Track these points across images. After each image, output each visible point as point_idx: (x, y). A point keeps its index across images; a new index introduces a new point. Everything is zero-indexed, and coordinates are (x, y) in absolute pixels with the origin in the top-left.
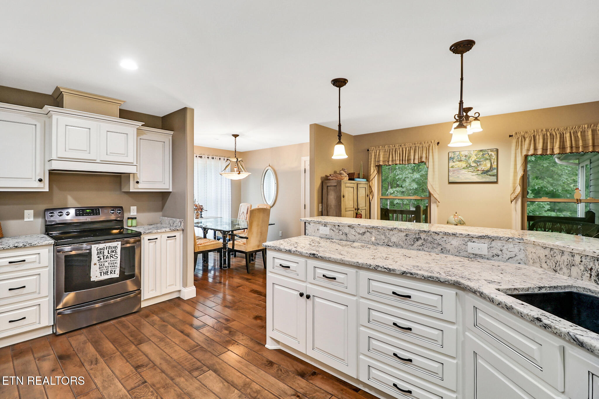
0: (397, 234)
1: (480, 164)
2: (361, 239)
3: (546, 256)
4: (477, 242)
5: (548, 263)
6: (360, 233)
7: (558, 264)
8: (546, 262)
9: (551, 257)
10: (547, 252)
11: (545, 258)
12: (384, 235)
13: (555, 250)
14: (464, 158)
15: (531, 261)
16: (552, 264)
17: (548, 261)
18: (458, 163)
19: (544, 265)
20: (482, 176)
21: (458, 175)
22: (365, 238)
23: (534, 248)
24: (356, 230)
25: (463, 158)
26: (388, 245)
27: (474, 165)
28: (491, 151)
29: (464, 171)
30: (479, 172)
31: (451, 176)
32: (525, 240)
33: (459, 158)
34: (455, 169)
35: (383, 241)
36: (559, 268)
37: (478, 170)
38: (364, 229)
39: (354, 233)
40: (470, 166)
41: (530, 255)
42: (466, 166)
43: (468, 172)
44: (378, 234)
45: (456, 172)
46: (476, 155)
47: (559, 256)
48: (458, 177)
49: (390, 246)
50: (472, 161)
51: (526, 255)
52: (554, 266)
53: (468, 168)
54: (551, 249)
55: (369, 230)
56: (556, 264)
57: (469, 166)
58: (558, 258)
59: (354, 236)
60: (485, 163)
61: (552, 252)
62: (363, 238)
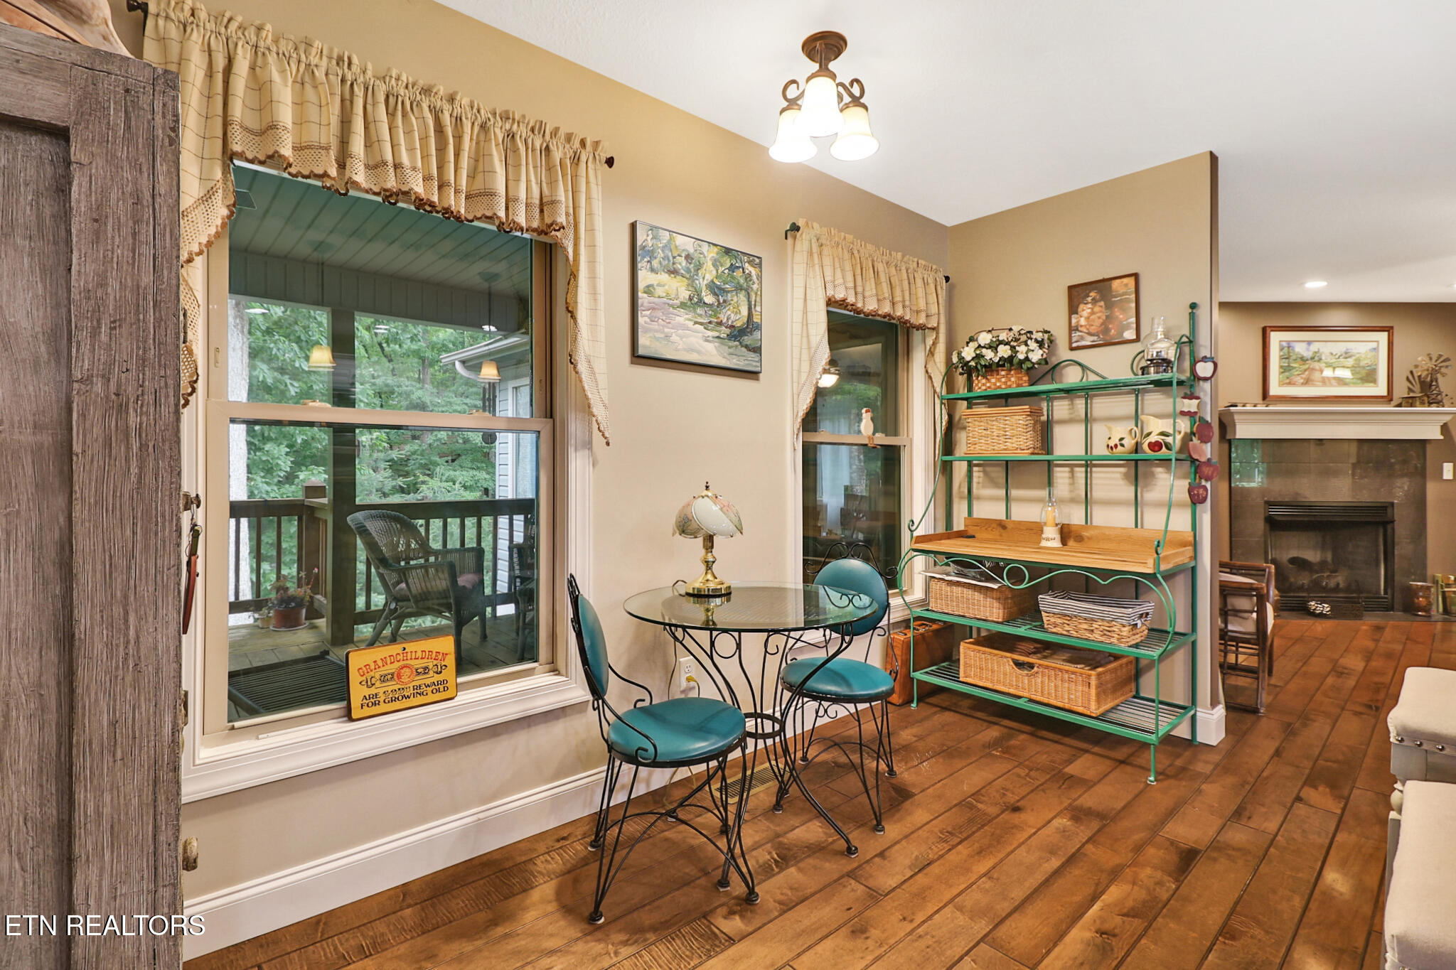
1: (725, 301)
14: (682, 261)
18: (664, 277)
20: (730, 347)
21: (666, 330)
25: (682, 263)
27: (709, 299)
28: (749, 262)
29: (683, 318)
30: (724, 332)
31: (646, 331)
33: (669, 260)
34: (656, 300)
37: (720, 324)
40: (701, 302)
42: (691, 299)
43: (696, 323)
45: (659, 314)
46: (716, 264)
48: (667, 337)
50: (705, 282)
53: (694, 309)
57: (694, 302)
60: (735, 299)
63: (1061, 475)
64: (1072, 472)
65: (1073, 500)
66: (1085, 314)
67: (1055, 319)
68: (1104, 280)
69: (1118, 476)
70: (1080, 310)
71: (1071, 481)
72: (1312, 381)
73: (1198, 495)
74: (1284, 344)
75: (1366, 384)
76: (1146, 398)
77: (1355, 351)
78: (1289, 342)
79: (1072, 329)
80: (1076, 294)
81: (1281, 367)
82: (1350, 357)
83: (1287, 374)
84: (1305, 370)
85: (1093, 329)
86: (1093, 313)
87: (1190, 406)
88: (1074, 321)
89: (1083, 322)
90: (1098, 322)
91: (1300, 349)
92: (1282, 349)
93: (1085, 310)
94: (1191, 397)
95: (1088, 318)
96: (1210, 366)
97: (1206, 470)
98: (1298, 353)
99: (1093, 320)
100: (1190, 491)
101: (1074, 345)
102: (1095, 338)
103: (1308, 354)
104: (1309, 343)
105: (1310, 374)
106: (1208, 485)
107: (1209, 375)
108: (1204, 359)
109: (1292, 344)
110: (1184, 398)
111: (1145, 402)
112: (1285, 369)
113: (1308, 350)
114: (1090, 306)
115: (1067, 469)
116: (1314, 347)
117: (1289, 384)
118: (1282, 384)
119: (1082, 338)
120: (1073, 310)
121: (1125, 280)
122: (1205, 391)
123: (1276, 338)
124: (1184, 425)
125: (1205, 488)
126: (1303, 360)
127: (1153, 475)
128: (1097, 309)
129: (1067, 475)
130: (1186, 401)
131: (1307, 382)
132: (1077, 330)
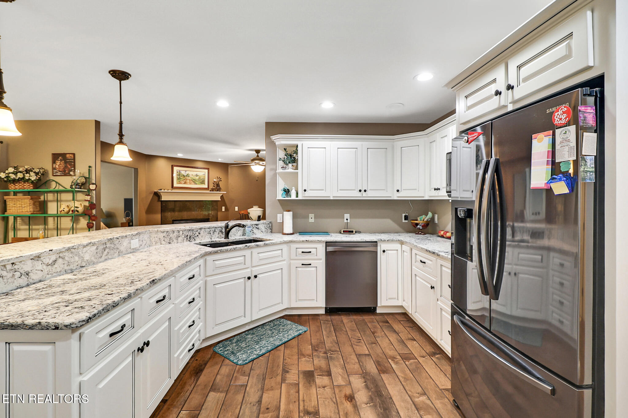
0: (90, 250)
2: (50, 273)
3: (164, 237)
4: (134, 238)
5: (165, 240)
6: (50, 263)
7: (171, 239)
8: (164, 240)
9: (167, 237)
10: (165, 234)
11: (163, 238)
12: (77, 255)
13: (169, 232)
15: (154, 243)
16: (167, 240)
17: (165, 239)
19: (163, 242)
22: (56, 268)
23: (156, 234)
24: (44, 261)
26: (82, 267)
32: (151, 231)
35: (77, 264)
36: (172, 241)
38: (55, 255)
39: (40, 267)
41: (154, 239)
44: (71, 256)
47: (172, 234)
49: (83, 267)
51: (150, 240)
52: (169, 241)
54: (167, 232)
55: (61, 255)
56: (170, 239)
58: (171, 235)
59: (40, 272)
61: (168, 233)
62: (54, 270)
63: (51, 221)
64: (54, 219)
65: (54, 229)
66: (58, 164)
67: (48, 165)
68: (64, 154)
69: (69, 220)
70: (56, 162)
71: (54, 222)
72: (187, 183)
73: (90, 226)
74: (178, 171)
75: (202, 184)
76: (77, 194)
77: (199, 175)
78: (179, 170)
79: (54, 169)
80: (55, 157)
81: (177, 178)
82: (198, 176)
83: (179, 180)
84: (185, 179)
85: (61, 170)
86: (60, 164)
87: (87, 198)
88: (54, 166)
89: (57, 167)
90: (62, 168)
91: (183, 173)
92: (177, 172)
93: (58, 163)
94: (89, 195)
95: (59, 166)
96: (94, 186)
97: (93, 218)
98: (182, 174)
99: (60, 167)
100: (87, 224)
101: (54, 174)
102: (61, 173)
103: (185, 175)
104: (186, 171)
105: (186, 181)
106: (94, 223)
107: (94, 189)
108: (93, 184)
109: (181, 171)
110: (86, 195)
111: (77, 196)
112: (179, 179)
113: (185, 173)
114: (59, 161)
115: (52, 218)
116: (187, 173)
117: (180, 183)
118: (178, 183)
119: (57, 172)
120: (54, 162)
121: (71, 155)
122: (94, 194)
123: (176, 169)
124: (87, 204)
125: (93, 224)
126: (184, 176)
127: (79, 220)
128: (62, 163)
129: (53, 220)
130: (86, 196)
131: (185, 183)
132: (55, 169)
